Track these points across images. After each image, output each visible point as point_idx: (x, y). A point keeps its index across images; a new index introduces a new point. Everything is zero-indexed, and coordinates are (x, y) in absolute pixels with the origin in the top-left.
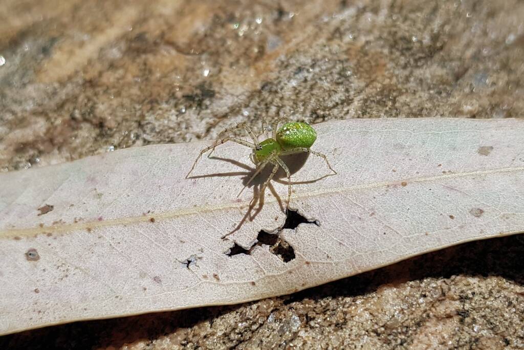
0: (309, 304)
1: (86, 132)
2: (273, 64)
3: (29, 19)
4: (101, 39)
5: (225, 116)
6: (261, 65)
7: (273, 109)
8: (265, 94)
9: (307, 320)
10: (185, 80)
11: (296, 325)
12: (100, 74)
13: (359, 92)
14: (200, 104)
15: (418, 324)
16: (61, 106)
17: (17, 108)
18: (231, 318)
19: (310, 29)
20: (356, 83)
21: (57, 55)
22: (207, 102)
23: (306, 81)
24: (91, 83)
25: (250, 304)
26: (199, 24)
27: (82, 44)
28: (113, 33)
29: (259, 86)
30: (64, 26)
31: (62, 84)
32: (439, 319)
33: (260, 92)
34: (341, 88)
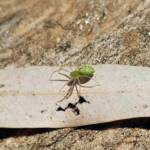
0: (83, 131)
1: (24, 57)
2: (94, 37)
3: (19, 8)
4: (38, 20)
5: (73, 56)
6: (89, 37)
9: (81, 137)
10: (62, 40)
11: (77, 138)
12: (34, 35)
13: (122, 51)
14: (65, 50)
15: (118, 144)
16: (18, 46)
17: (4, 45)
18: (55, 132)
19: (113, 23)
21: (21, 26)
22: (68, 49)
23: (103, 45)
24: (29, 38)
25: (62, 128)
26: (71, 18)
27: (30, 22)
28: (42, 18)
30: (27, 13)
31: (21, 38)
32: (127, 143)
33: (87, 47)
34: (116, 49)
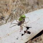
5: (7, 19)
7: (14, 17)
8: (11, 15)
13: (24, 11)
14: (3, 19)
20: (23, 10)
22: (4, 19)
23: (16, 12)
25: (28, 42)
29: (10, 14)
33: (10, 15)
34: (21, 11)
